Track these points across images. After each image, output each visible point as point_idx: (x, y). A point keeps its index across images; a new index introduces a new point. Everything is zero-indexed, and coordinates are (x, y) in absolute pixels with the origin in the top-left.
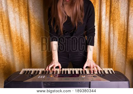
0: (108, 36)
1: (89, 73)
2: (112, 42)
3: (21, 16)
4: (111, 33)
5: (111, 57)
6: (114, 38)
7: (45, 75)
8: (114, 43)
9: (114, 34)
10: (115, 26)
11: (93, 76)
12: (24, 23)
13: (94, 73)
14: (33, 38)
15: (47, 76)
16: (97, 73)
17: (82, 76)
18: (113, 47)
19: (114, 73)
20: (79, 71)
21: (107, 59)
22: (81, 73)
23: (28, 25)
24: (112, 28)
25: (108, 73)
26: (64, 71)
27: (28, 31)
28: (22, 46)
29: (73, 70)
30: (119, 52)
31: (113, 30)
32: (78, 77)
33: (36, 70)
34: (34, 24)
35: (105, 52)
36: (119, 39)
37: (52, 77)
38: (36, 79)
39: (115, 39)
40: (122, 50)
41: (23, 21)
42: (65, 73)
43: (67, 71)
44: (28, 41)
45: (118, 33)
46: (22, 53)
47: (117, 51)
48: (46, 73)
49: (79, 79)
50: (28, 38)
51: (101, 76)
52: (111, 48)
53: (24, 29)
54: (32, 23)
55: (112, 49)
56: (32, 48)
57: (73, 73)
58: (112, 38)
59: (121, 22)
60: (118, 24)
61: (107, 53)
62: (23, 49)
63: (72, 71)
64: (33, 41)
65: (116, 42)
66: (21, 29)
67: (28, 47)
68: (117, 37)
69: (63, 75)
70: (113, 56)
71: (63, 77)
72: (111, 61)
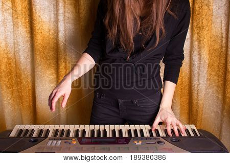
0: (188, 58)
1: (149, 136)
2: (196, 72)
3: (17, 18)
4: (195, 53)
5: (195, 102)
6: (200, 63)
7: (60, 139)
8: (200, 73)
9: (200, 55)
10: (202, 39)
11: (156, 141)
12: (23, 32)
13: (158, 134)
14: (38, 60)
15: (65, 142)
16: (165, 136)
17: (136, 142)
18: (198, 80)
19: (199, 135)
20: (129, 131)
21: (186, 104)
22: (133, 135)
23: (29, 35)
24: (196, 43)
25: (186, 135)
26: (99, 130)
27: (29, 46)
28: (18, 76)
29: (117, 127)
30: (211, 91)
31: (199, 46)
32: (127, 143)
33: (42, 127)
34: (41, 34)
35: (183, 91)
36: (210, 66)
37: (75, 143)
38: (44, 147)
39: (202, 66)
40: (215, 88)
41: (20, 28)
42: (102, 136)
43: (105, 131)
44: (29, 67)
45: (208, 53)
46: (18, 90)
47: (207, 88)
48: (62, 135)
49: (130, 148)
50: (29, 60)
51: (172, 140)
52: (195, 83)
53: (21, 44)
54: (37, 31)
55: (196, 86)
56: (37, 81)
57: (117, 135)
58: (196, 63)
59: (214, 30)
60: (208, 36)
61: (186, 92)
62: (19, 83)
63: (114, 132)
64: (40, 67)
65: (205, 72)
66: (16, 44)
67: (30, 79)
68: (207, 62)
69: (97, 140)
70: (198, 100)
71: (96, 143)
72: (194, 109)
